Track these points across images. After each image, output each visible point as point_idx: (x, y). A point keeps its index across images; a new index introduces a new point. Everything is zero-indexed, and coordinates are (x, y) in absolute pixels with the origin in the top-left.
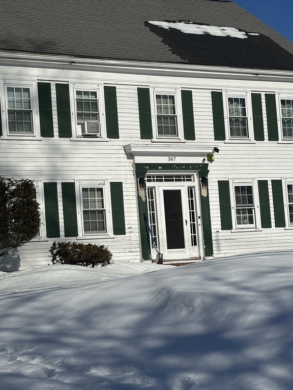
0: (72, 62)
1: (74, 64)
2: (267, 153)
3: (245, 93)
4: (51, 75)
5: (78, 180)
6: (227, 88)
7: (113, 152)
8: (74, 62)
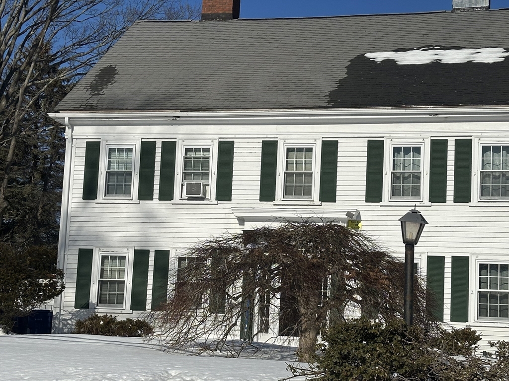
0: (176, 117)
1: (178, 119)
2: (448, 219)
3: (421, 140)
4: (157, 132)
5: (173, 248)
6: (391, 135)
7: (223, 216)
8: (179, 117)
